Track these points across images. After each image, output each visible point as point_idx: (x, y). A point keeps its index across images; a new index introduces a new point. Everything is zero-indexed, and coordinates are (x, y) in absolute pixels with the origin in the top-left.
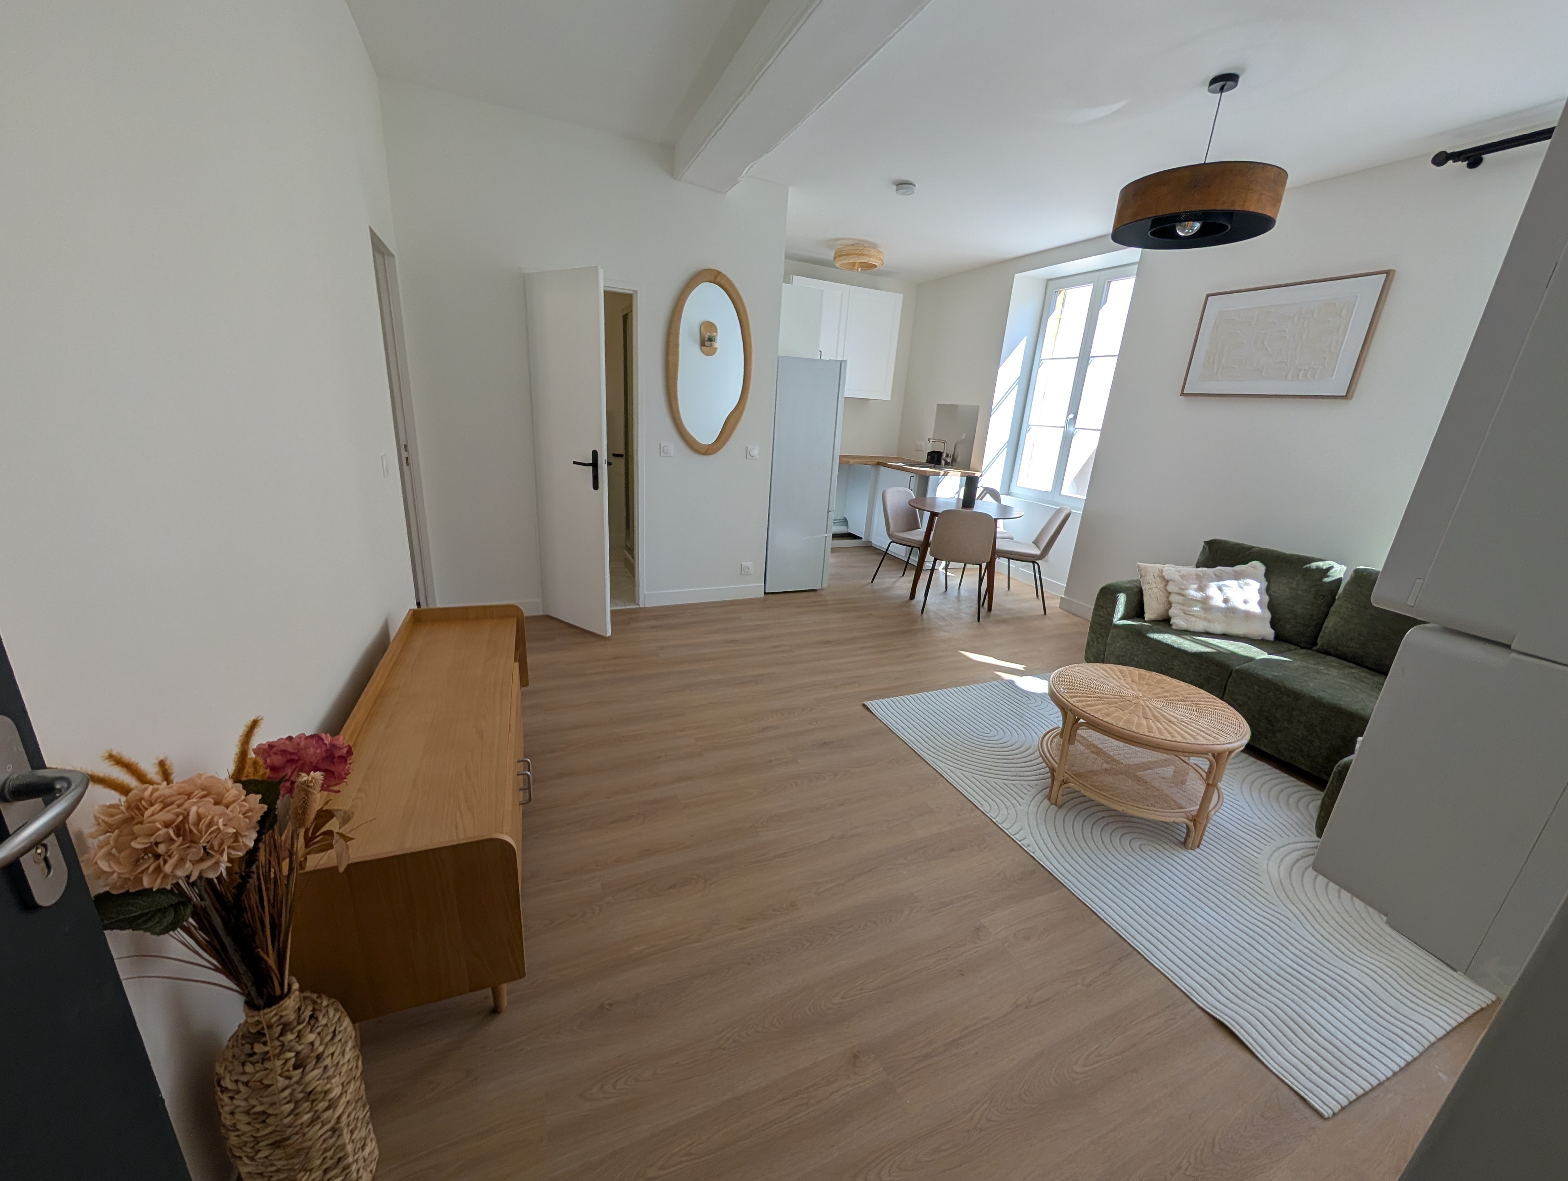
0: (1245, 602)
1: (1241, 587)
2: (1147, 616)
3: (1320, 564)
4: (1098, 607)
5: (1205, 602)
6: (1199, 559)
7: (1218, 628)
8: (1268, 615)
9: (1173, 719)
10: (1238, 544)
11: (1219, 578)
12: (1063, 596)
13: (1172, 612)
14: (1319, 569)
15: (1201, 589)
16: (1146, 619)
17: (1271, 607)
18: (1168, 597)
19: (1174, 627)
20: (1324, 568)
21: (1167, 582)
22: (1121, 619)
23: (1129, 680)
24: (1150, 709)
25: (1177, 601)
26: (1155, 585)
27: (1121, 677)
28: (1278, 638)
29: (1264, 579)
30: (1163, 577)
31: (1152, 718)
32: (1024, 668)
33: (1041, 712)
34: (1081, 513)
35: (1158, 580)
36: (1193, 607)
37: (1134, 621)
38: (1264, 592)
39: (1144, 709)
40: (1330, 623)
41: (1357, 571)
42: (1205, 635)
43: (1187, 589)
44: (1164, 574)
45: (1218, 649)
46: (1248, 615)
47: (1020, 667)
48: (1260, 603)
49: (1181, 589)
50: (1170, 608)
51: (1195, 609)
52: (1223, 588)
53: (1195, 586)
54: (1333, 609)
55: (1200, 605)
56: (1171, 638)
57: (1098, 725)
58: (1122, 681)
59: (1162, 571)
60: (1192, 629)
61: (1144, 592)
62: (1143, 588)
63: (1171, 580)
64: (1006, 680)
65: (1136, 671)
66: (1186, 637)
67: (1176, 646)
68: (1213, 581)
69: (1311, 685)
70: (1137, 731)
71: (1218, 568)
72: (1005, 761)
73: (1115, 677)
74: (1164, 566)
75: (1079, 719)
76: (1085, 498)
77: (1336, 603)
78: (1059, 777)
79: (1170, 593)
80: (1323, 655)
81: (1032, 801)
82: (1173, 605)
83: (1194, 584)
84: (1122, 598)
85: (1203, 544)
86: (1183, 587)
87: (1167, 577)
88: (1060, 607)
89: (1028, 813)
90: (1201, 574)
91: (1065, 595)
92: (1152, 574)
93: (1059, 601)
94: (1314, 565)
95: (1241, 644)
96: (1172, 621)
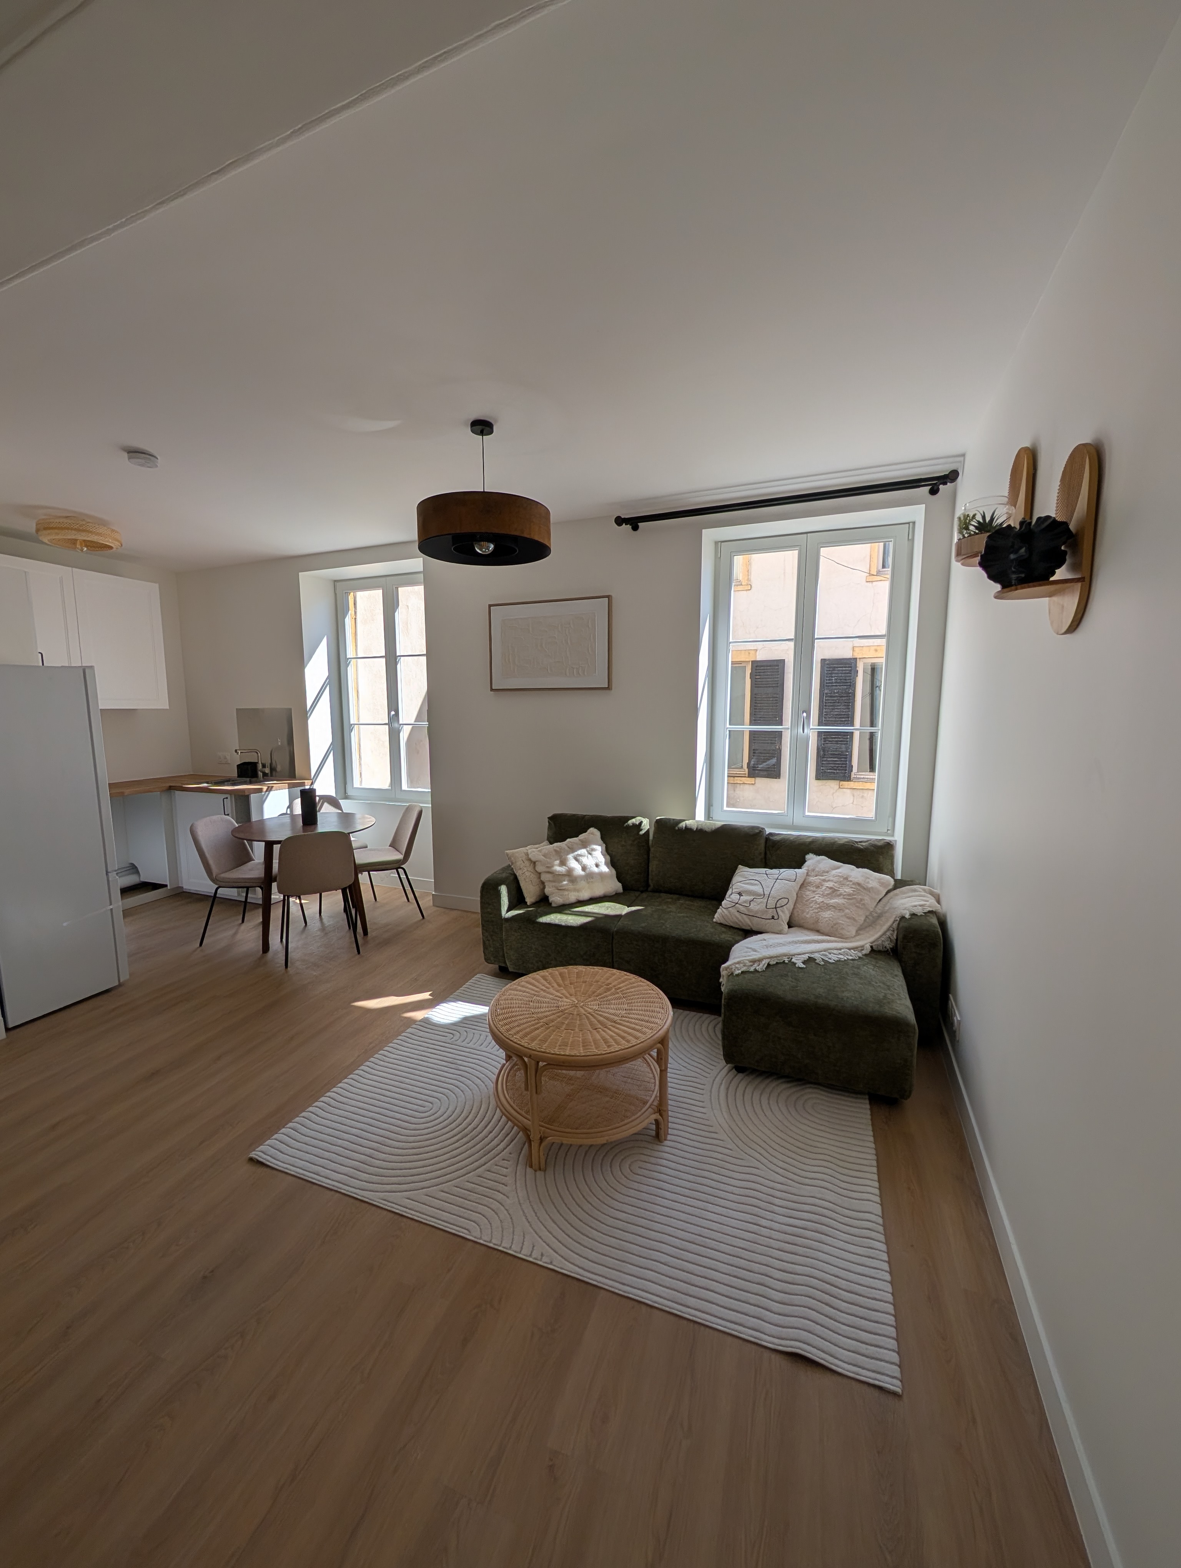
0: (597, 866)
1: (590, 854)
2: (529, 900)
3: (634, 820)
4: (484, 904)
5: (569, 873)
6: (548, 834)
7: (585, 895)
8: (614, 872)
9: (616, 1018)
10: (574, 815)
11: (572, 850)
12: (434, 893)
13: (548, 891)
14: (634, 825)
15: (563, 863)
16: (528, 904)
17: (613, 863)
18: (540, 878)
19: (553, 905)
20: (637, 823)
21: (534, 863)
22: (508, 910)
23: (555, 985)
24: (592, 1015)
25: (548, 879)
26: (525, 869)
27: (548, 985)
28: (624, 888)
29: (601, 842)
30: (530, 860)
31: (601, 1027)
32: (430, 995)
33: (470, 1045)
34: (430, 806)
35: (527, 863)
36: (562, 882)
37: (519, 909)
38: (605, 852)
39: (587, 1017)
40: (653, 866)
41: (658, 821)
42: (578, 905)
43: (553, 866)
44: (530, 856)
45: (594, 915)
46: (601, 875)
47: (426, 996)
48: (606, 864)
49: (548, 867)
50: (544, 887)
51: (565, 883)
52: (578, 858)
53: (557, 862)
54: (651, 855)
55: (567, 878)
56: (556, 917)
57: (563, 1063)
58: (551, 990)
59: (527, 854)
60: (567, 902)
61: (519, 878)
62: (517, 875)
63: (537, 861)
64: (420, 1021)
65: (556, 971)
66: (567, 912)
67: (563, 924)
68: (568, 854)
69: (668, 926)
70: (599, 1053)
71: (568, 840)
72: (465, 1140)
73: (543, 988)
74: (527, 848)
75: (538, 1063)
76: (430, 790)
77: (652, 849)
78: (535, 1137)
79: (540, 873)
80: (657, 894)
81: (516, 1181)
82: (546, 884)
83: (556, 860)
84: (504, 889)
85: (547, 820)
86: (549, 865)
87: (533, 859)
88: (434, 905)
89: (520, 1204)
90: (558, 849)
91: (435, 892)
92: (521, 859)
93: (431, 897)
94: (630, 822)
95: (607, 904)
96: (551, 899)
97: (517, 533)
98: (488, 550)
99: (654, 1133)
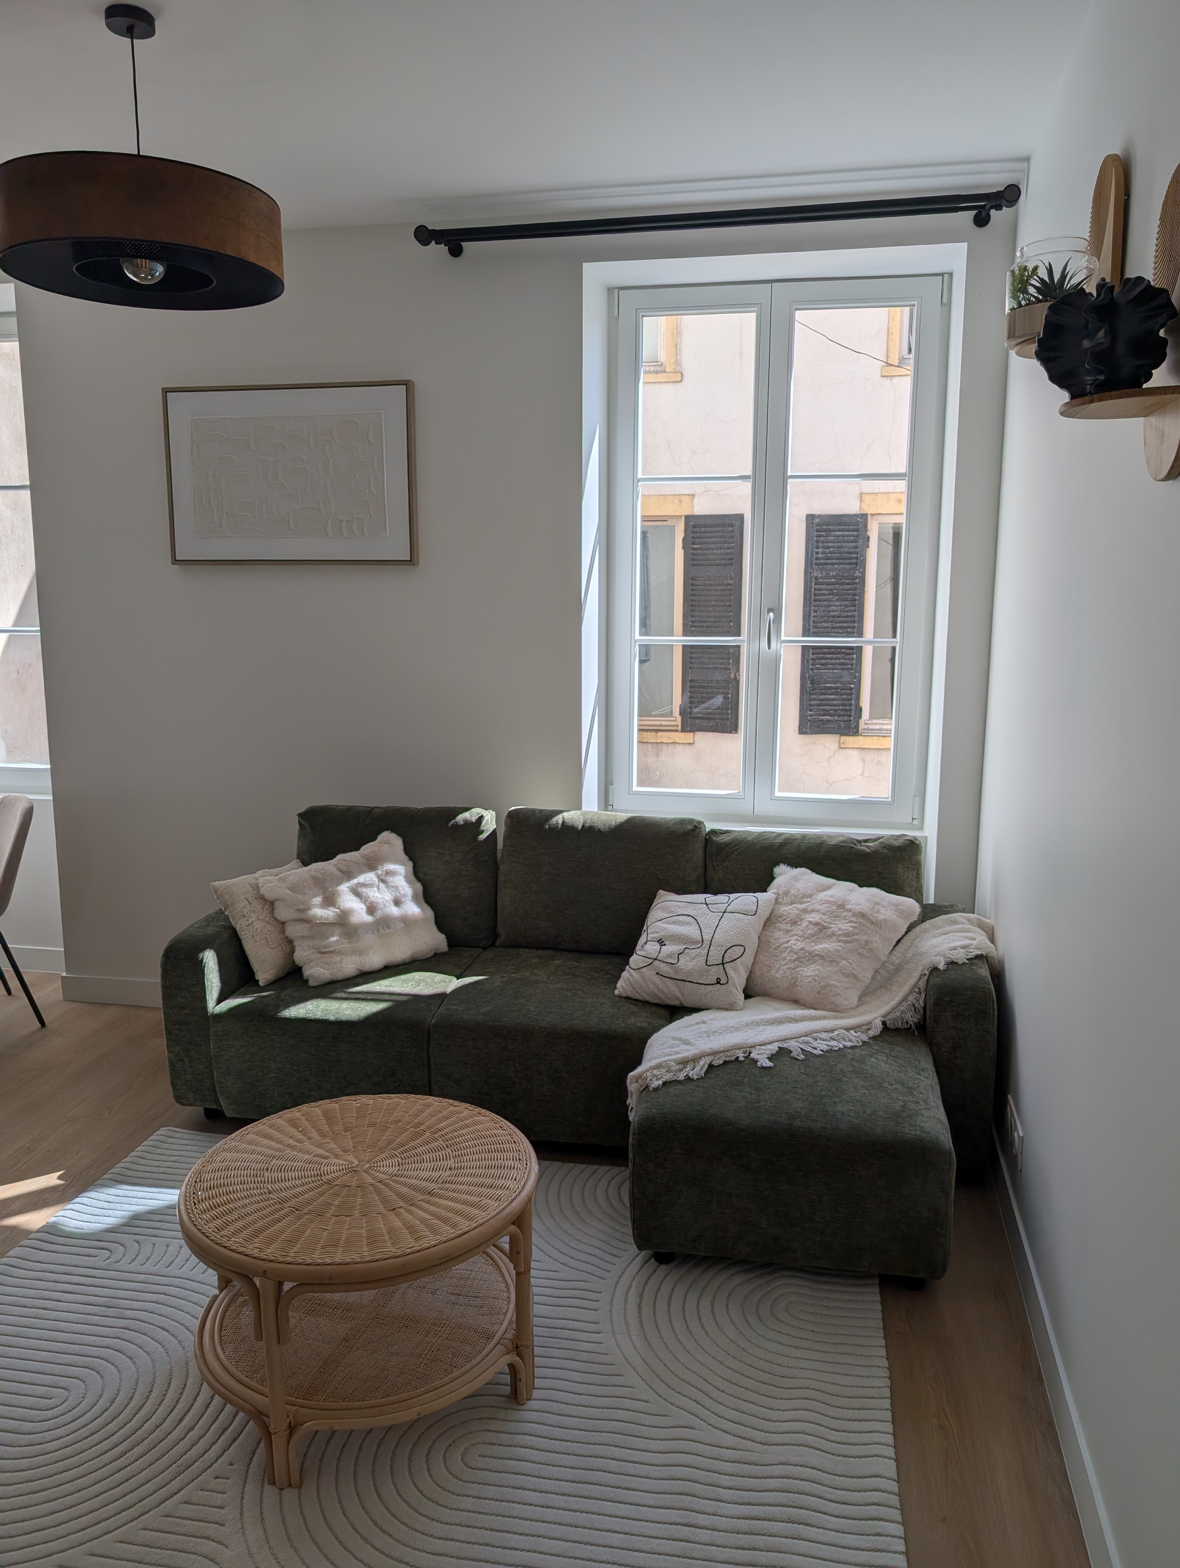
0: (397, 903)
1: (383, 881)
2: (263, 976)
3: (466, 815)
4: (169, 989)
5: (343, 921)
6: (299, 847)
7: (375, 960)
8: (430, 913)
9: (432, 1186)
10: (350, 809)
11: (348, 875)
12: (64, 974)
13: (301, 955)
14: (467, 824)
15: (330, 901)
16: (261, 983)
17: (428, 897)
18: (283, 932)
19: (312, 983)
20: (474, 819)
21: (271, 904)
22: (219, 1001)
23: (315, 1135)
24: (386, 1185)
25: (299, 934)
26: (254, 917)
27: (300, 1136)
28: (450, 945)
29: (406, 858)
30: (262, 898)
31: (404, 1205)
32: (59, 1178)
33: (148, 1267)
34: (51, 798)
35: (257, 905)
36: (328, 938)
37: (244, 995)
38: (413, 878)
39: (378, 1192)
40: (506, 898)
41: (511, 815)
42: (360, 980)
43: (309, 909)
44: (262, 891)
45: (393, 998)
46: (406, 921)
47: (51, 1180)
48: (415, 898)
49: (299, 910)
50: (293, 951)
51: (333, 939)
52: (360, 889)
53: (318, 900)
54: (501, 878)
55: (338, 930)
56: (318, 1006)
57: (330, 1278)
58: (307, 1145)
59: (256, 887)
60: (340, 975)
61: (242, 935)
62: (237, 928)
63: (278, 900)
64: (38, 1231)
65: (316, 1109)
66: (338, 995)
67: (332, 1018)
68: (340, 883)
69: (533, 1009)
70: (399, 1252)
71: (339, 857)
72: (137, 1450)
73: (291, 1142)
74: (256, 875)
75: (280, 1284)
76: (49, 766)
77: (502, 868)
78: (278, 1425)
79: (283, 923)
80: (513, 951)
81: (242, 1514)
82: (296, 943)
83: (315, 896)
84: (210, 959)
85: (297, 818)
86: (301, 907)
87: (269, 896)
88: (66, 999)
89: (250, 1554)
90: (320, 875)
91: (67, 972)
92: (243, 897)
93: (59, 984)
94: (461, 818)
95: (417, 975)
96: (307, 972)
97: (209, 246)
98: (153, 276)
99: (507, 1390)
